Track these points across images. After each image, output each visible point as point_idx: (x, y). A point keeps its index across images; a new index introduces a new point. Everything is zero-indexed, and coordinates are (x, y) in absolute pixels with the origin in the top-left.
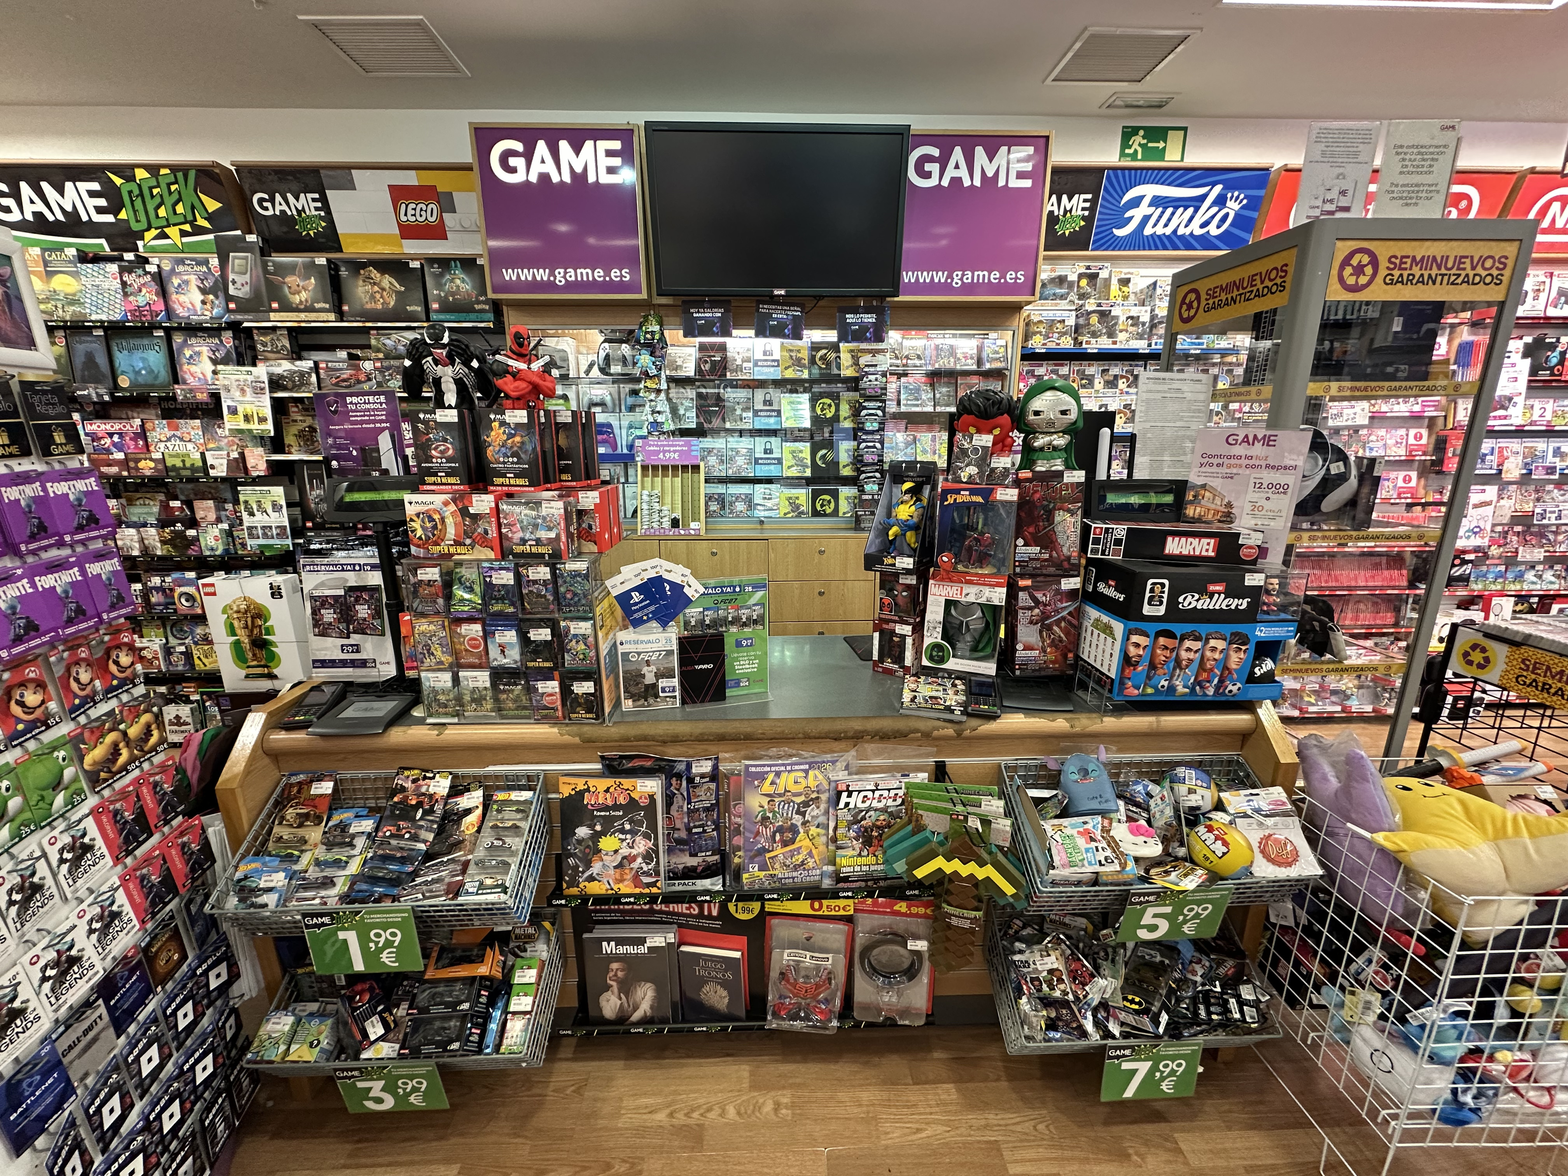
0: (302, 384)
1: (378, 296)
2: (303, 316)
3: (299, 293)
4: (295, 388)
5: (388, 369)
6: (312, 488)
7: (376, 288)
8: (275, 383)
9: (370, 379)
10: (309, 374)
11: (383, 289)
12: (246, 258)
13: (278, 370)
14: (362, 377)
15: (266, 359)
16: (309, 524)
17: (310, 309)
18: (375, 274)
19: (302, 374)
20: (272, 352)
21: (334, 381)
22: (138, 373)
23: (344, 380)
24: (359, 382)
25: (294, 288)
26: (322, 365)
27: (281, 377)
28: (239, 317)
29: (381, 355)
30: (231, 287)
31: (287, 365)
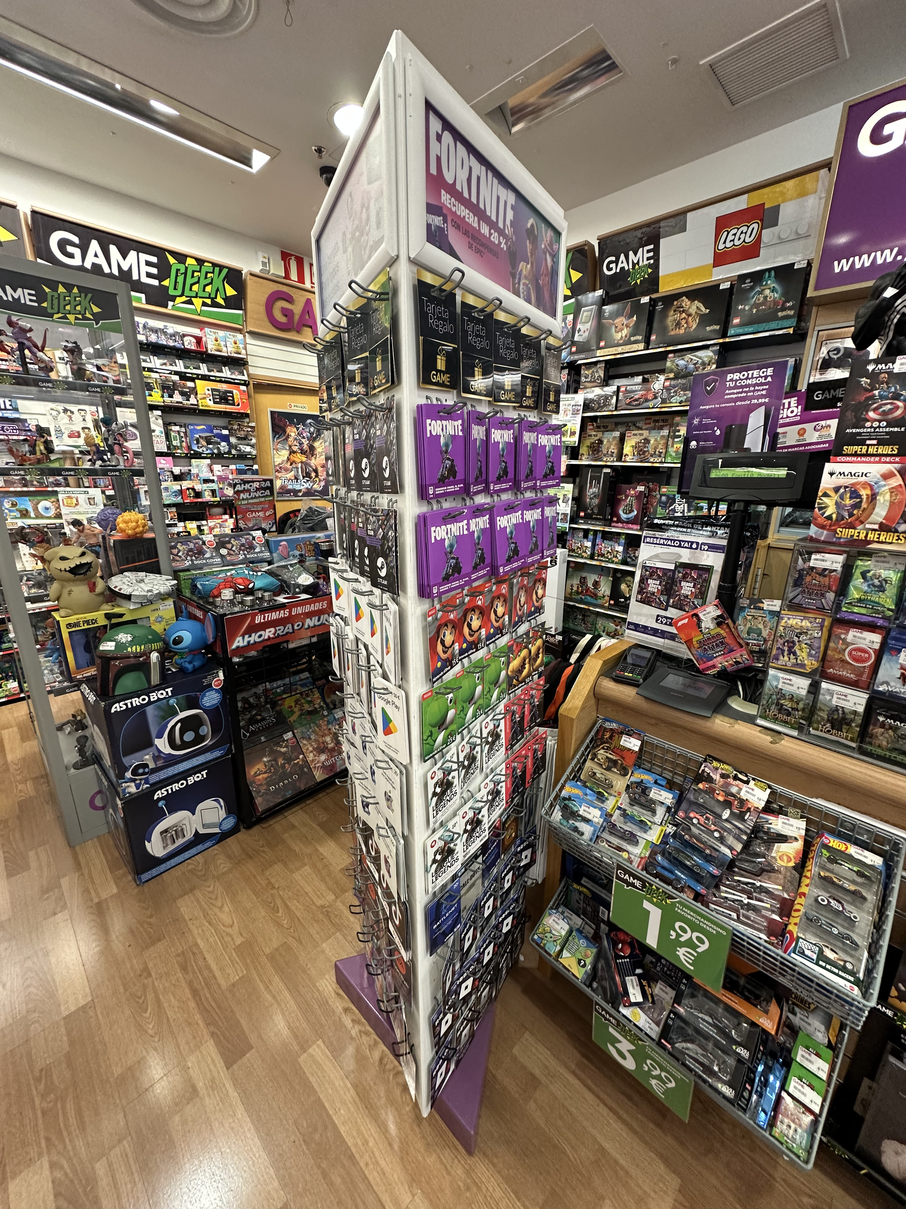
0: (605, 405)
1: (683, 322)
2: (620, 349)
3: (622, 330)
4: (600, 408)
5: (674, 387)
6: (591, 487)
7: (684, 315)
8: (587, 406)
9: (656, 398)
10: (612, 397)
11: (690, 315)
12: (591, 310)
13: (591, 396)
14: (650, 396)
15: (585, 388)
16: (582, 514)
17: (628, 342)
18: (685, 302)
19: (607, 398)
20: (590, 382)
21: (628, 401)
23: (636, 400)
24: (647, 400)
25: (620, 326)
26: (623, 389)
27: (592, 401)
28: (576, 357)
29: (672, 375)
30: (577, 334)
31: (598, 391)
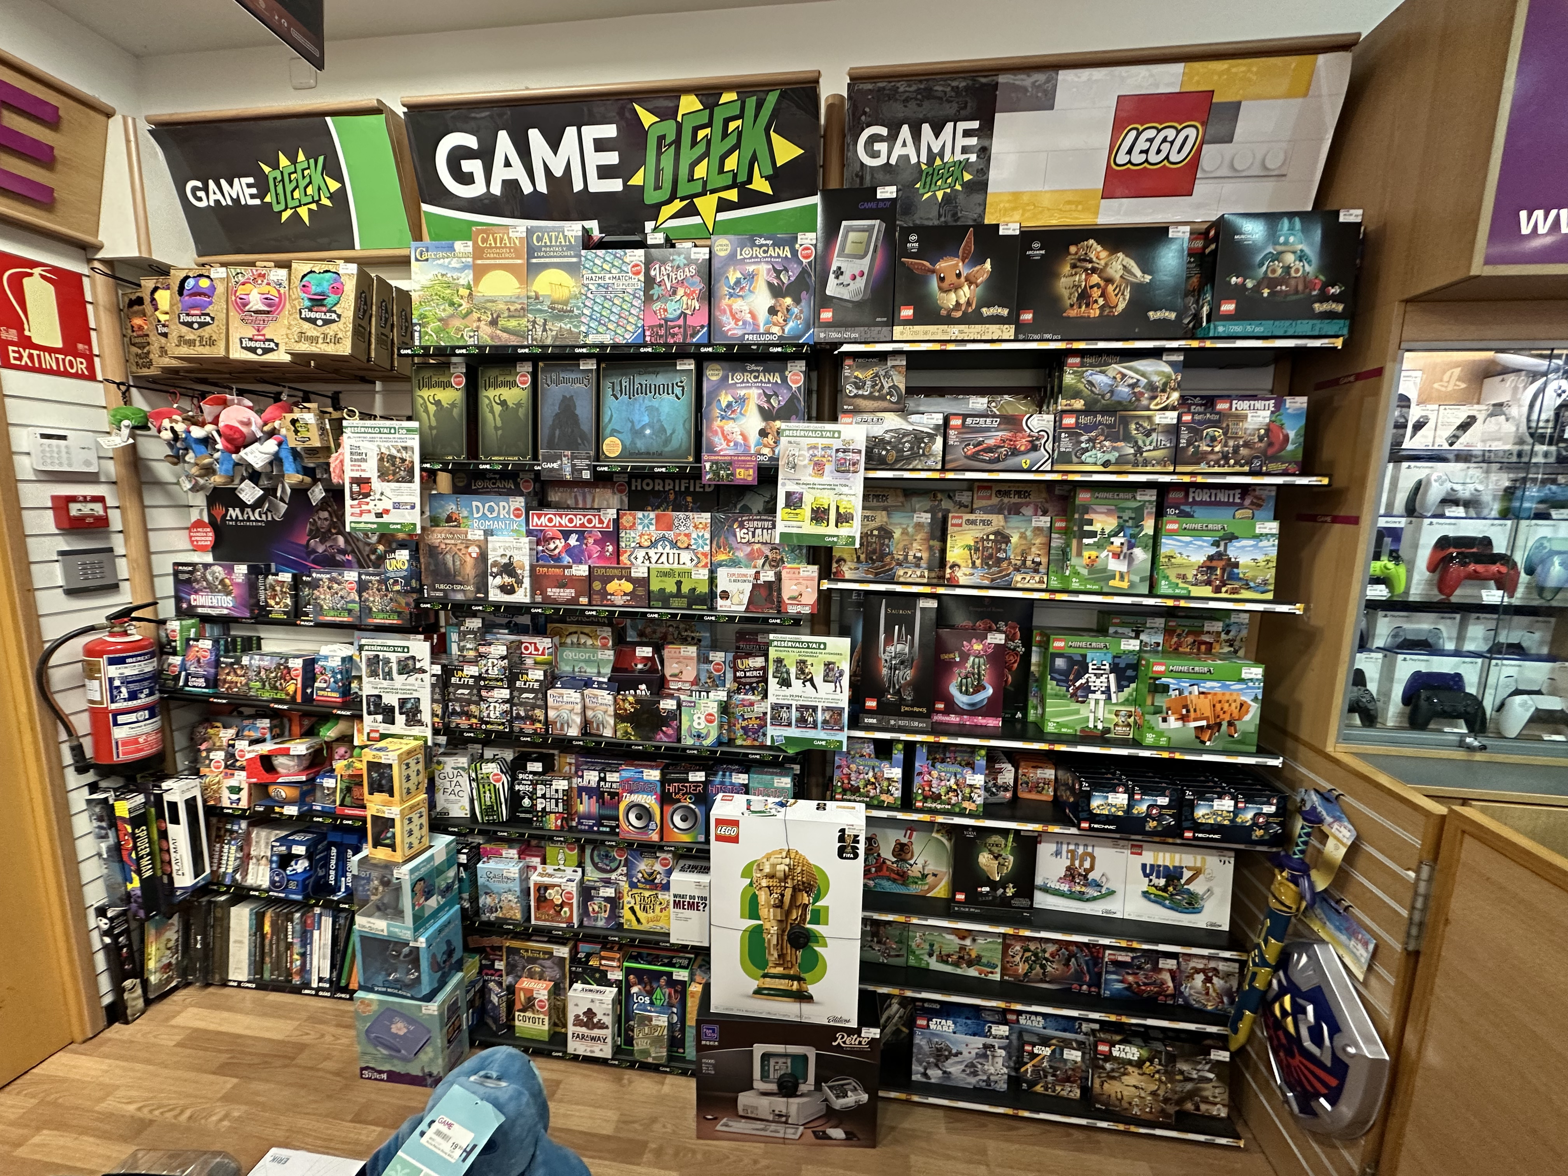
0: (915, 456)
1: (1096, 293)
3: (957, 288)
4: (901, 461)
5: (1094, 427)
7: (1095, 279)
8: (874, 455)
9: (1035, 450)
10: (932, 437)
11: (1109, 281)
12: (870, 229)
14: (1020, 446)
16: (871, 704)
17: (972, 318)
19: (918, 438)
20: (871, 397)
21: (971, 450)
22: (637, 433)
23: (990, 450)
25: (951, 279)
26: (956, 422)
27: (884, 442)
28: (834, 335)
29: (1079, 404)
30: (832, 280)
31: (892, 422)
